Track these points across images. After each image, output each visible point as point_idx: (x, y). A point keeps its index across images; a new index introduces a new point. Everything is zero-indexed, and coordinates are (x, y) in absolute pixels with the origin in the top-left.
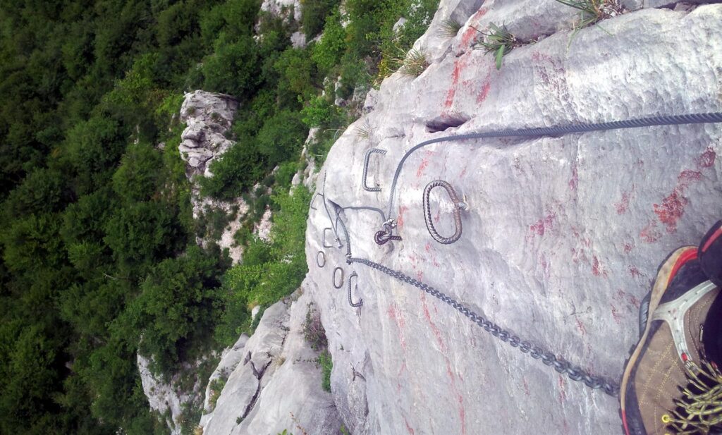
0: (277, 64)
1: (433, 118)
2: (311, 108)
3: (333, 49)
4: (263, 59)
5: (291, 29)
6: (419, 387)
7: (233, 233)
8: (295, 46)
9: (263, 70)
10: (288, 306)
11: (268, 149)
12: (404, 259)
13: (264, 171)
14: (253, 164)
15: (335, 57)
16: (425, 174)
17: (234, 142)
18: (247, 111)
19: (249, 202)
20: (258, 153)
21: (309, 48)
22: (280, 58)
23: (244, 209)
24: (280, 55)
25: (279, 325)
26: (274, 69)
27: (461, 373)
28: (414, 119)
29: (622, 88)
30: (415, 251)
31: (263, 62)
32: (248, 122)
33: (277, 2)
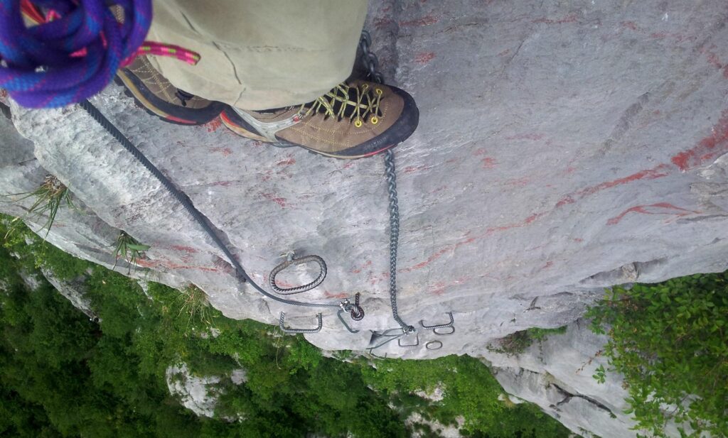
0: (265, 396)
1: (234, 278)
2: (302, 359)
3: (242, 342)
4: (261, 411)
5: (229, 385)
6: (499, 263)
7: (442, 426)
8: (245, 379)
9: (272, 410)
10: (500, 369)
11: (351, 398)
12: (377, 289)
13: (375, 400)
14: (369, 411)
15: (249, 340)
16: (286, 282)
17: (348, 433)
18: (316, 423)
19: (409, 413)
20: (357, 407)
21: (246, 365)
22: (258, 394)
23: (416, 417)
24: (256, 394)
25: (518, 378)
26: (270, 399)
27: (463, 234)
28: (241, 294)
29: (117, 166)
30: (364, 281)
31: (264, 411)
32: (326, 421)
33: (204, 402)
